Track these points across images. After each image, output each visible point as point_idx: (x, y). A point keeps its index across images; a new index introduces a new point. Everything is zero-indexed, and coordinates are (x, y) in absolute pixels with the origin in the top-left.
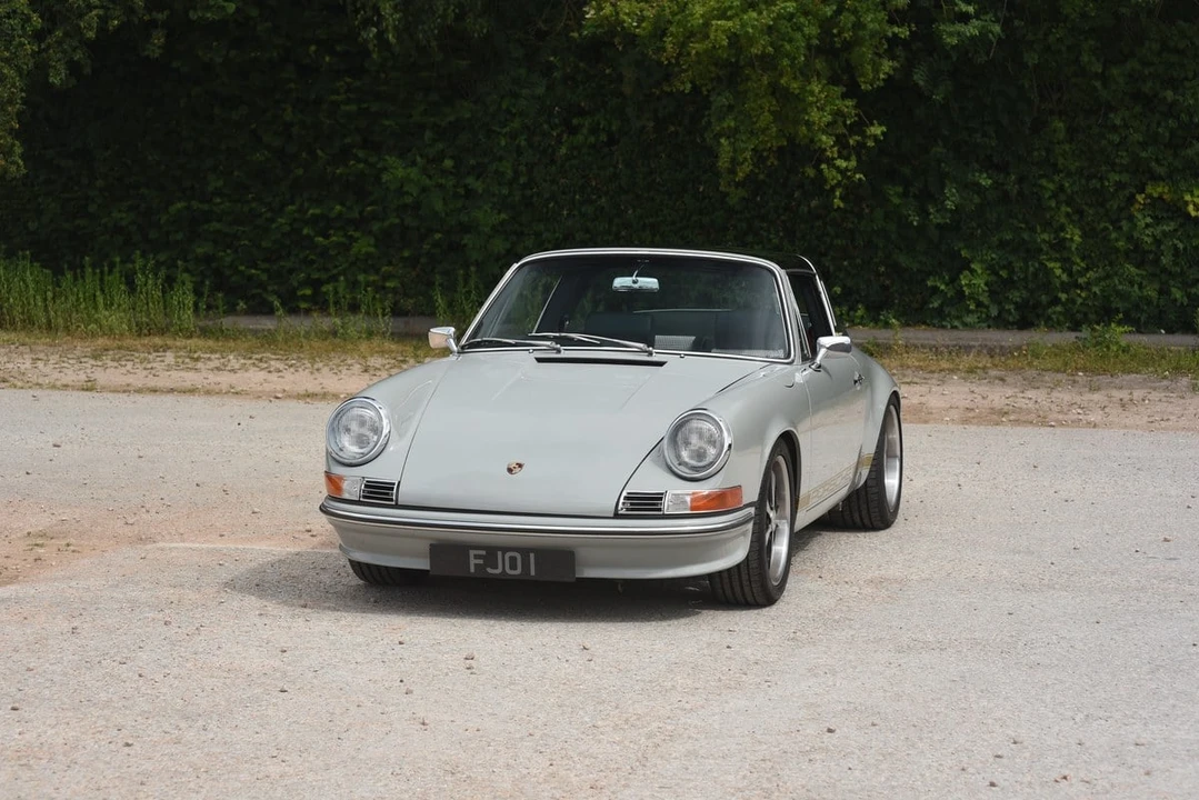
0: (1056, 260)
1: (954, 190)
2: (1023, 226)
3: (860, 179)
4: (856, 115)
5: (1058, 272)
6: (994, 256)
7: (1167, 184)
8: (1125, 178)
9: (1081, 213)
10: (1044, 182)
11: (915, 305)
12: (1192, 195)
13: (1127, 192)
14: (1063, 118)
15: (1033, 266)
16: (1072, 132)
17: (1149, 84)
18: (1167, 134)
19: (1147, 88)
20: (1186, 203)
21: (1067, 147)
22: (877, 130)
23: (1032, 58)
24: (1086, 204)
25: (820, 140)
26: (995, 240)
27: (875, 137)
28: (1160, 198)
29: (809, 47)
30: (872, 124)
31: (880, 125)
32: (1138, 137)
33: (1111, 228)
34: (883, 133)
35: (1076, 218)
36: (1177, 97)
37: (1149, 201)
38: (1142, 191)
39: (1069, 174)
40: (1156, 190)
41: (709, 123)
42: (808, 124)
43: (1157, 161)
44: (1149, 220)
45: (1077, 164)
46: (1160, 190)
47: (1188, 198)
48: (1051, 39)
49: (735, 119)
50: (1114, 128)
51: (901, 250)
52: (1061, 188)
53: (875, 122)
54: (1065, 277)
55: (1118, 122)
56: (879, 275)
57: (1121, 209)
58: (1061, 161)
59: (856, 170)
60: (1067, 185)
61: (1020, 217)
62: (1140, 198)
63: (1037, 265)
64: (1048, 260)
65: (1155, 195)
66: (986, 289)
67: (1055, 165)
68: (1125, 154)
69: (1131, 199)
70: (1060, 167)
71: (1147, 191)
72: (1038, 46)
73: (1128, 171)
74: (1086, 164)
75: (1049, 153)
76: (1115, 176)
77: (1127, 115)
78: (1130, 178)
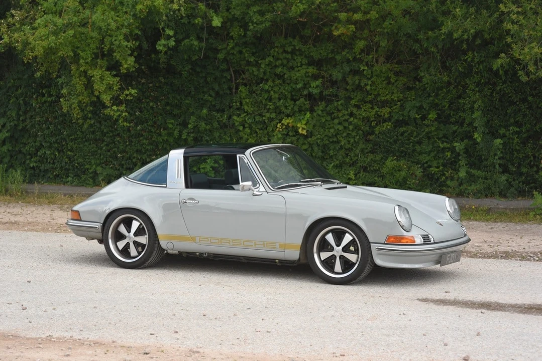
7: (292, 119)
8: (273, 115)
12: (302, 124)
13: (274, 123)
18: (289, 95)
20: (299, 128)
21: (248, 101)
24: (258, 128)
28: (288, 125)
32: (275, 95)
37: (282, 127)
39: (248, 114)
40: (285, 121)
43: (286, 107)
45: (252, 109)
46: (287, 121)
47: (299, 125)
58: (246, 107)
60: (247, 119)
62: (279, 125)
65: (286, 124)
67: (244, 110)
68: (271, 103)
69: (276, 126)
70: (246, 111)
71: (282, 122)
72: (224, 52)
73: (276, 113)
74: (257, 109)
75: (241, 104)
76: (268, 115)
77: (272, 84)
78: (276, 116)
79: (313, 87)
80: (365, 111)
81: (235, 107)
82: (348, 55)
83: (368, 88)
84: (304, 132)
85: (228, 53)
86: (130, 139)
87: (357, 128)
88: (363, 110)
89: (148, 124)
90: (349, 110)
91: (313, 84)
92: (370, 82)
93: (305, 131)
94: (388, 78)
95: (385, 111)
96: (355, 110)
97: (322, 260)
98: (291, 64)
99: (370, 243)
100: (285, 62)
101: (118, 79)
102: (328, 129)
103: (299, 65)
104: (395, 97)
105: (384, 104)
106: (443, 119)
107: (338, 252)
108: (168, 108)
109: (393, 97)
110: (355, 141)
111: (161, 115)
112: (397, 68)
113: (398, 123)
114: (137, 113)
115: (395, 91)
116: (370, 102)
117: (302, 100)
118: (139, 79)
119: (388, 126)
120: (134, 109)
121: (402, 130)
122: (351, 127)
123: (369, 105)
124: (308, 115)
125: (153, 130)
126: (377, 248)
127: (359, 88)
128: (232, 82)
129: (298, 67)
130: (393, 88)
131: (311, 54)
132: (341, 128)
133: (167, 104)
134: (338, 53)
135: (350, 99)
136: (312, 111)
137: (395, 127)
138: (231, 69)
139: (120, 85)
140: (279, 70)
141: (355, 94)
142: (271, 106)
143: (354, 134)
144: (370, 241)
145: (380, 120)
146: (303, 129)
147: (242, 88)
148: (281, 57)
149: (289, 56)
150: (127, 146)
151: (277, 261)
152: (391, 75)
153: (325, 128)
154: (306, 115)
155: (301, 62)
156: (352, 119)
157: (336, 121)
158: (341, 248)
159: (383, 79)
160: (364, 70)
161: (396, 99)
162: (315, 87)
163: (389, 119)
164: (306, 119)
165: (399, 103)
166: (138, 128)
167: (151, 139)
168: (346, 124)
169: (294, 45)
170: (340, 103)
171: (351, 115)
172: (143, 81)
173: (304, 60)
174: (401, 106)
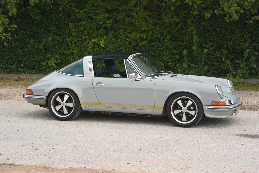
2: (64, 49)
6: (57, 57)
7: (97, 39)
8: (87, 37)
10: (67, 39)
13: (87, 41)
20: (101, 43)
21: (73, 30)
24: (79, 44)
26: (58, 53)
28: (95, 42)
30: (13, 25)
32: (89, 27)
33: (84, 50)
37: (93, 43)
39: (74, 37)
40: (93, 40)
43: (94, 33)
45: (76, 34)
46: (95, 40)
51: (37, 55)
55: (84, 24)
56: (32, 61)
58: (73, 33)
60: (73, 39)
62: (90, 42)
63: (68, 59)
64: (70, 58)
66: (55, 65)
70: (72, 35)
71: (92, 41)
72: (62, 6)
73: (88, 36)
74: (78, 34)
75: (70, 31)
76: (84, 37)
77: (86, 22)
78: (88, 38)
79: (108, 23)
80: (134, 35)
81: (67, 33)
82: (126, 8)
83: (136, 24)
84: (103, 46)
85: (65, 6)
86: (12, 49)
87: (130, 43)
88: (133, 34)
89: (21, 42)
90: (126, 35)
91: (108, 22)
92: (137, 21)
94: (146, 19)
95: (144, 35)
96: (129, 35)
97: (175, 114)
98: (96, 12)
99: (202, 105)
100: (93, 11)
101: (8, 19)
102: (115, 44)
103: (100, 12)
104: (149, 28)
105: (143, 32)
106: (174, 39)
107: (184, 110)
108: (32, 34)
109: (148, 28)
110: (129, 50)
111: (28, 37)
112: (150, 14)
113: (151, 41)
114: (15, 36)
115: (150, 25)
116: (137, 31)
117: (102, 30)
118: (16, 19)
119: (145, 42)
120: (14, 35)
121: (153, 44)
122: (127, 43)
123: (136, 32)
124: (105, 37)
125: (24, 45)
126: (207, 108)
127: (131, 24)
128: (66, 21)
129: (100, 13)
130: (148, 24)
131: (107, 7)
132: (122, 43)
133: (31, 32)
134: (120, 6)
135: (126, 29)
136: (107, 35)
137: (149, 43)
138: (65, 14)
139: (8, 22)
140: (90, 15)
141: (129, 27)
142: (86, 33)
143: (129, 46)
144: (203, 104)
145: (142, 39)
146: (103, 44)
147: (70, 24)
148: (91, 8)
149: (95, 8)
150: (10, 53)
151: (149, 115)
152: (147, 17)
153: (113, 43)
154: (104, 37)
155: (101, 11)
156: (128, 39)
157: (119, 40)
158: (186, 108)
159: (143, 19)
160: (134, 15)
161: (150, 29)
162: (109, 23)
163: (146, 39)
164: (104, 39)
165: (151, 31)
166: (16, 44)
167: (23, 49)
168: (125, 42)
169: (98, 3)
170: (121, 31)
171: (127, 37)
172: (18, 20)
173: (103, 10)
174: (153, 32)
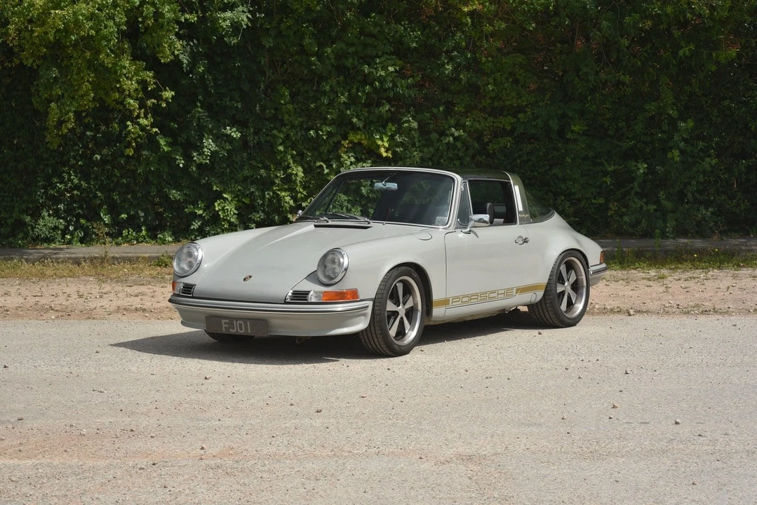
0: (285, 190)
1: (210, 141)
2: (261, 166)
3: (156, 132)
4: (154, 83)
5: (288, 199)
6: (239, 188)
7: (364, 133)
8: (333, 129)
9: (301, 155)
10: (275, 132)
11: (183, 227)
12: (383, 141)
13: (335, 140)
14: (287, 86)
15: (268, 194)
16: (293, 96)
17: (350, 60)
18: (364, 98)
19: (349, 62)
20: (379, 147)
21: (290, 107)
22: (168, 94)
23: (268, 42)
24: (306, 148)
25: (129, 103)
26: (240, 176)
27: (166, 100)
28: (360, 143)
29: (120, 32)
30: (166, 90)
31: (171, 90)
32: (343, 99)
33: (325, 166)
34: (173, 97)
35: (298, 159)
36: (371, 70)
37: (350, 145)
38: (345, 138)
39: (293, 127)
40: (355, 137)
41: (38, 91)
42: (121, 91)
44: (353, 159)
45: (299, 119)
46: (359, 137)
47: (380, 143)
48: (283, 26)
49: (60, 88)
50: (325, 93)
51: (171, 186)
52: (288, 137)
53: (167, 88)
54: (291, 202)
55: (327, 88)
56: (154, 204)
57: (329, 152)
58: (286, 117)
59: (153, 126)
60: (292, 134)
61: (259, 159)
62: (345, 143)
63: (271, 193)
64: (279, 190)
65: (356, 141)
66: (236, 212)
67: (282, 120)
68: (333, 111)
69: (338, 145)
70: (286, 122)
71: (350, 138)
73: (335, 124)
76: (325, 128)
78: (336, 129)
79: (402, 87)
80: (476, 121)
84: (390, 154)
88: (472, 119)
91: (400, 83)
93: (390, 152)
95: (506, 122)
96: (463, 121)
104: (523, 101)
109: (520, 101)
115: (524, 92)
119: (507, 142)
121: (529, 147)
124: (392, 127)
130: (519, 88)
135: (453, 104)
137: (518, 144)
141: (461, 97)
142: (332, 114)
145: (497, 133)
146: (387, 149)
148: (357, 42)
154: (388, 128)
155: (383, 50)
160: (487, 62)
163: (510, 133)
164: (388, 134)
165: (528, 109)
170: (441, 109)
173: (388, 47)
174: (533, 114)
